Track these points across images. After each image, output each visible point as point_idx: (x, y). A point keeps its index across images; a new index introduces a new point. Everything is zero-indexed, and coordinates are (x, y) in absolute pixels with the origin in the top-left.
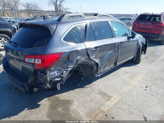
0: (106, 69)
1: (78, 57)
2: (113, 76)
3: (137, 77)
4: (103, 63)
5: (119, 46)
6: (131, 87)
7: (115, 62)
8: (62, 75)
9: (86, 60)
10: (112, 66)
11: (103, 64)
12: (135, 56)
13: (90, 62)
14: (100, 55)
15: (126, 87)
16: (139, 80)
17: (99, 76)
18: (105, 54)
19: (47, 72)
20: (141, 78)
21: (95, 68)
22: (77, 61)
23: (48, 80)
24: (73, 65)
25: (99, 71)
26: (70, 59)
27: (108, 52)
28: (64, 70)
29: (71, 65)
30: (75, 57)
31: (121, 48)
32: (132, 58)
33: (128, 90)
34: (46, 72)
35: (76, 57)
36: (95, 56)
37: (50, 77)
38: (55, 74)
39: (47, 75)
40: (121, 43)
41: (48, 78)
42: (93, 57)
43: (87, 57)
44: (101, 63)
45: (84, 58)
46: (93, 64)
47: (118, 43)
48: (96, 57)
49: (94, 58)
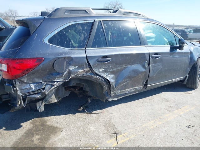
0: (127, 90)
1: (72, 68)
2: (141, 103)
3: (180, 109)
4: (119, 82)
5: (151, 58)
6: (161, 123)
7: (144, 81)
8: (43, 91)
9: (88, 74)
10: (140, 87)
11: (121, 83)
12: (186, 77)
13: (95, 77)
14: (113, 68)
15: (152, 122)
16: (182, 113)
17: (115, 99)
18: (124, 68)
19: (16, 84)
20: (186, 111)
21: (105, 87)
22: (70, 73)
23: (19, 95)
24: (62, 79)
25: (112, 93)
26: (56, 70)
27: (129, 66)
28: (46, 85)
29: (58, 77)
30: (65, 66)
31: (155, 62)
32: (179, 79)
33: (152, 127)
34: (14, 83)
35: (67, 68)
36: (104, 69)
37: (23, 91)
38: (31, 88)
39: (16, 87)
40: (156, 54)
41: (19, 93)
42: (101, 70)
43: (88, 69)
44: (117, 81)
45: (81, 70)
46: (100, 80)
47: (149, 54)
48: (105, 71)
49: (103, 72)
